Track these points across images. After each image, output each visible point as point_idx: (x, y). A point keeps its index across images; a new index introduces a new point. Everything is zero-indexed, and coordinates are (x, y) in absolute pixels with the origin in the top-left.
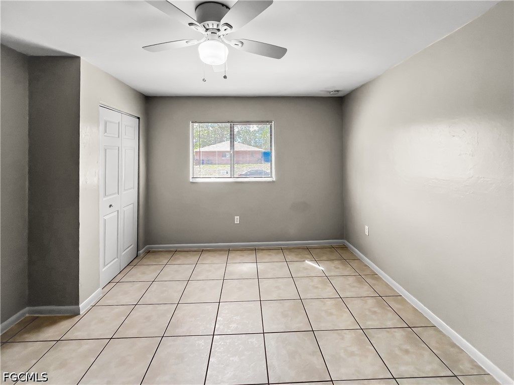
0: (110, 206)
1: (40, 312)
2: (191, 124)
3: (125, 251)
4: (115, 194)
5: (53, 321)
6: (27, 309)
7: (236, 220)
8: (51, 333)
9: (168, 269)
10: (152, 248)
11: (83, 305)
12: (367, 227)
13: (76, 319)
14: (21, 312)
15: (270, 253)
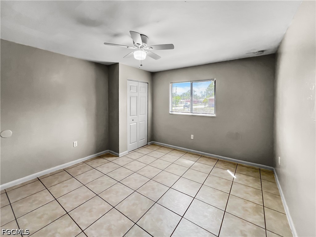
0: (133, 120)
1: (111, 152)
2: (170, 84)
3: (140, 140)
4: (135, 115)
5: (113, 156)
6: (108, 150)
7: (191, 137)
8: (110, 159)
9: (167, 155)
10: (154, 143)
11: (121, 154)
12: (279, 158)
13: (118, 158)
14: (107, 151)
15: (208, 160)
